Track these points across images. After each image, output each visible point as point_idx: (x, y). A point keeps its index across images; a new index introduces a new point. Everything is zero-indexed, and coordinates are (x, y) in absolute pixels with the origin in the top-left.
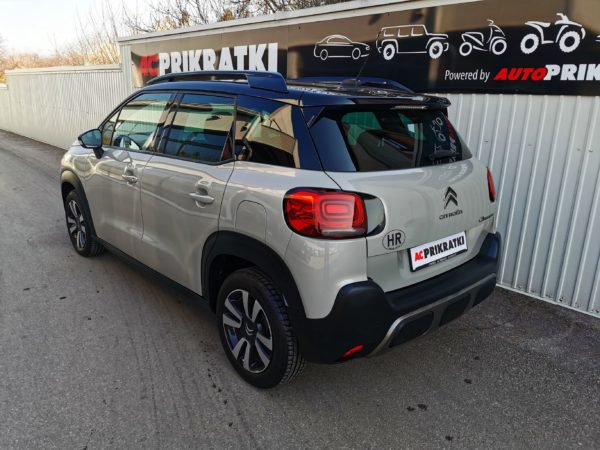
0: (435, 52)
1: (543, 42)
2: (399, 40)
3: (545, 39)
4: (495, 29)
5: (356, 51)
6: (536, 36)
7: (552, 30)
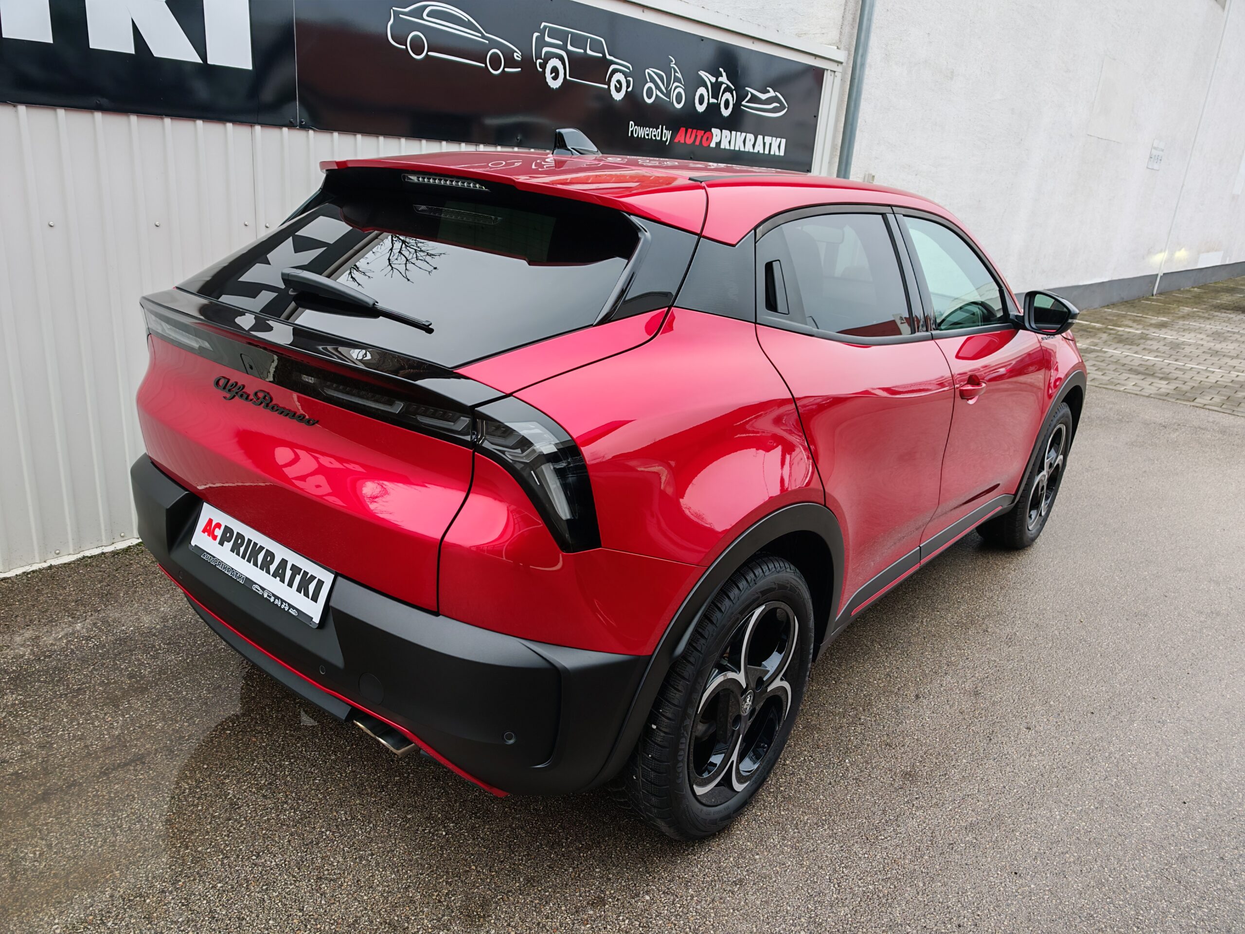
0: (618, 90)
1: (712, 101)
2: (569, 53)
3: (712, 98)
4: (675, 71)
5: (495, 55)
6: (705, 90)
7: (716, 87)
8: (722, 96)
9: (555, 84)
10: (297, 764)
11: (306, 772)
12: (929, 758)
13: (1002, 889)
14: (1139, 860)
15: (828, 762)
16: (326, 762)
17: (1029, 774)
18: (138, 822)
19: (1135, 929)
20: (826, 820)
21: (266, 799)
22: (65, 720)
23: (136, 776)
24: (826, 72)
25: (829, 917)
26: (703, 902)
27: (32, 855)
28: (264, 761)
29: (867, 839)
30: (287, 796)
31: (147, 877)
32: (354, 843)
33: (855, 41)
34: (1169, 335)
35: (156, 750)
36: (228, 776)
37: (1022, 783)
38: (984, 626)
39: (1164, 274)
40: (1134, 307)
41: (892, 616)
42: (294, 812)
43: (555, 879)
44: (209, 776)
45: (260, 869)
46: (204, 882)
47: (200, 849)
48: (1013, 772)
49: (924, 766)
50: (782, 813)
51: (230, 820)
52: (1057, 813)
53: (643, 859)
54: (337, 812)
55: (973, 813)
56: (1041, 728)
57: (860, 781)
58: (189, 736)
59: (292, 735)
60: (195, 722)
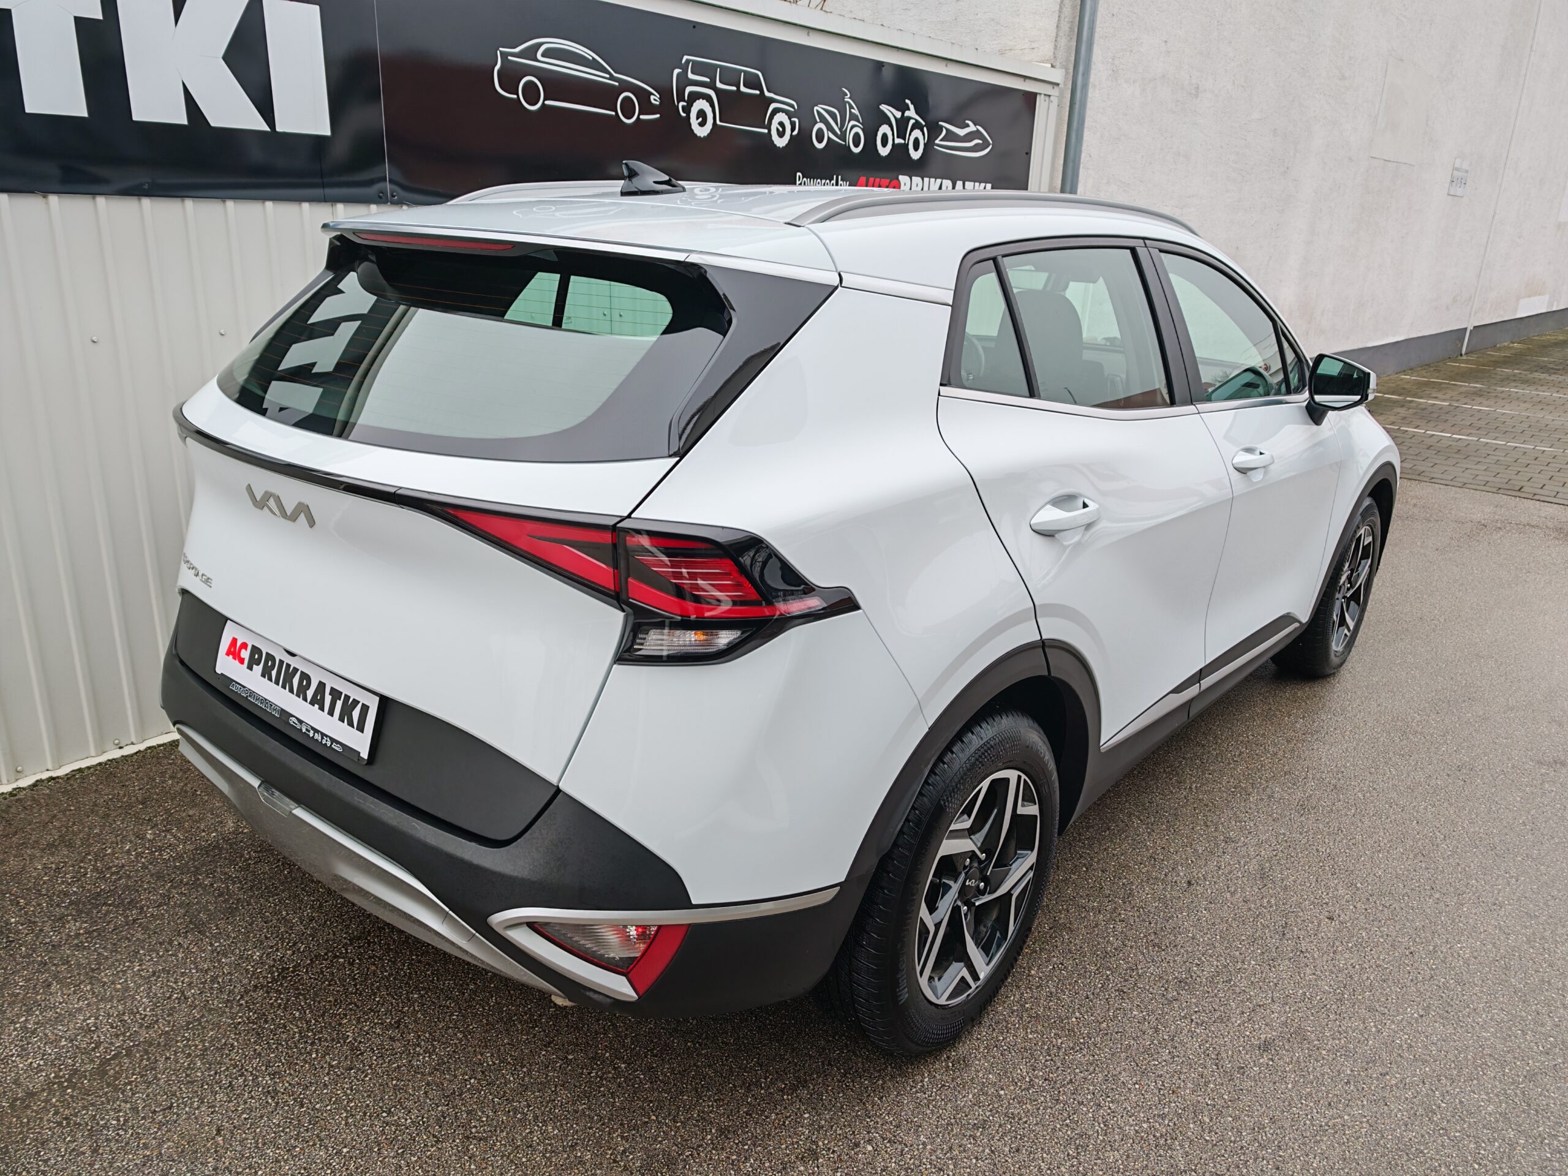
0: (781, 134)
1: (898, 141)
2: (718, 91)
3: (898, 137)
4: (851, 107)
5: (627, 99)
6: (889, 129)
7: (902, 123)
8: (910, 135)
9: (702, 132)
10: (429, 997)
11: (440, 1006)
12: (1208, 961)
13: (1308, 1122)
14: (1477, 1079)
15: (1083, 970)
16: (464, 993)
17: (1334, 976)
18: (240, 1076)
19: (1476, 1166)
20: (1084, 1044)
21: (394, 1041)
22: (141, 952)
23: (233, 1020)
24: (1038, 97)
25: (1096, 1164)
26: (939, 1151)
27: (114, 1122)
28: (387, 994)
29: (1137, 1065)
30: (419, 1036)
31: (257, 1142)
32: (505, 1092)
33: (1073, 56)
34: (1482, 407)
35: (256, 987)
36: (345, 1015)
37: (1327, 988)
38: (1269, 791)
39: (1475, 327)
40: (1439, 371)
41: (1153, 782)
42: (429, 1057)
43: (755, 1128)
44: (323, 1015)
45: (393, 1128)
46: (326, 1147)
47: (318, 1106)
48: (1314, 974)
49: (1203, 970)
50: (1030, 1036)
51: (352, 1069)
52: (1372, 1024)
53: (861, 1100)
54: (482, 1055)
55: (1267, 1028)
56: (1347, 918)
57: (1124, 992)
58: (294, 967)
59: (420, 962)
60: (299, 949)
